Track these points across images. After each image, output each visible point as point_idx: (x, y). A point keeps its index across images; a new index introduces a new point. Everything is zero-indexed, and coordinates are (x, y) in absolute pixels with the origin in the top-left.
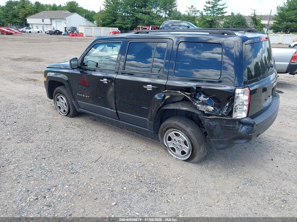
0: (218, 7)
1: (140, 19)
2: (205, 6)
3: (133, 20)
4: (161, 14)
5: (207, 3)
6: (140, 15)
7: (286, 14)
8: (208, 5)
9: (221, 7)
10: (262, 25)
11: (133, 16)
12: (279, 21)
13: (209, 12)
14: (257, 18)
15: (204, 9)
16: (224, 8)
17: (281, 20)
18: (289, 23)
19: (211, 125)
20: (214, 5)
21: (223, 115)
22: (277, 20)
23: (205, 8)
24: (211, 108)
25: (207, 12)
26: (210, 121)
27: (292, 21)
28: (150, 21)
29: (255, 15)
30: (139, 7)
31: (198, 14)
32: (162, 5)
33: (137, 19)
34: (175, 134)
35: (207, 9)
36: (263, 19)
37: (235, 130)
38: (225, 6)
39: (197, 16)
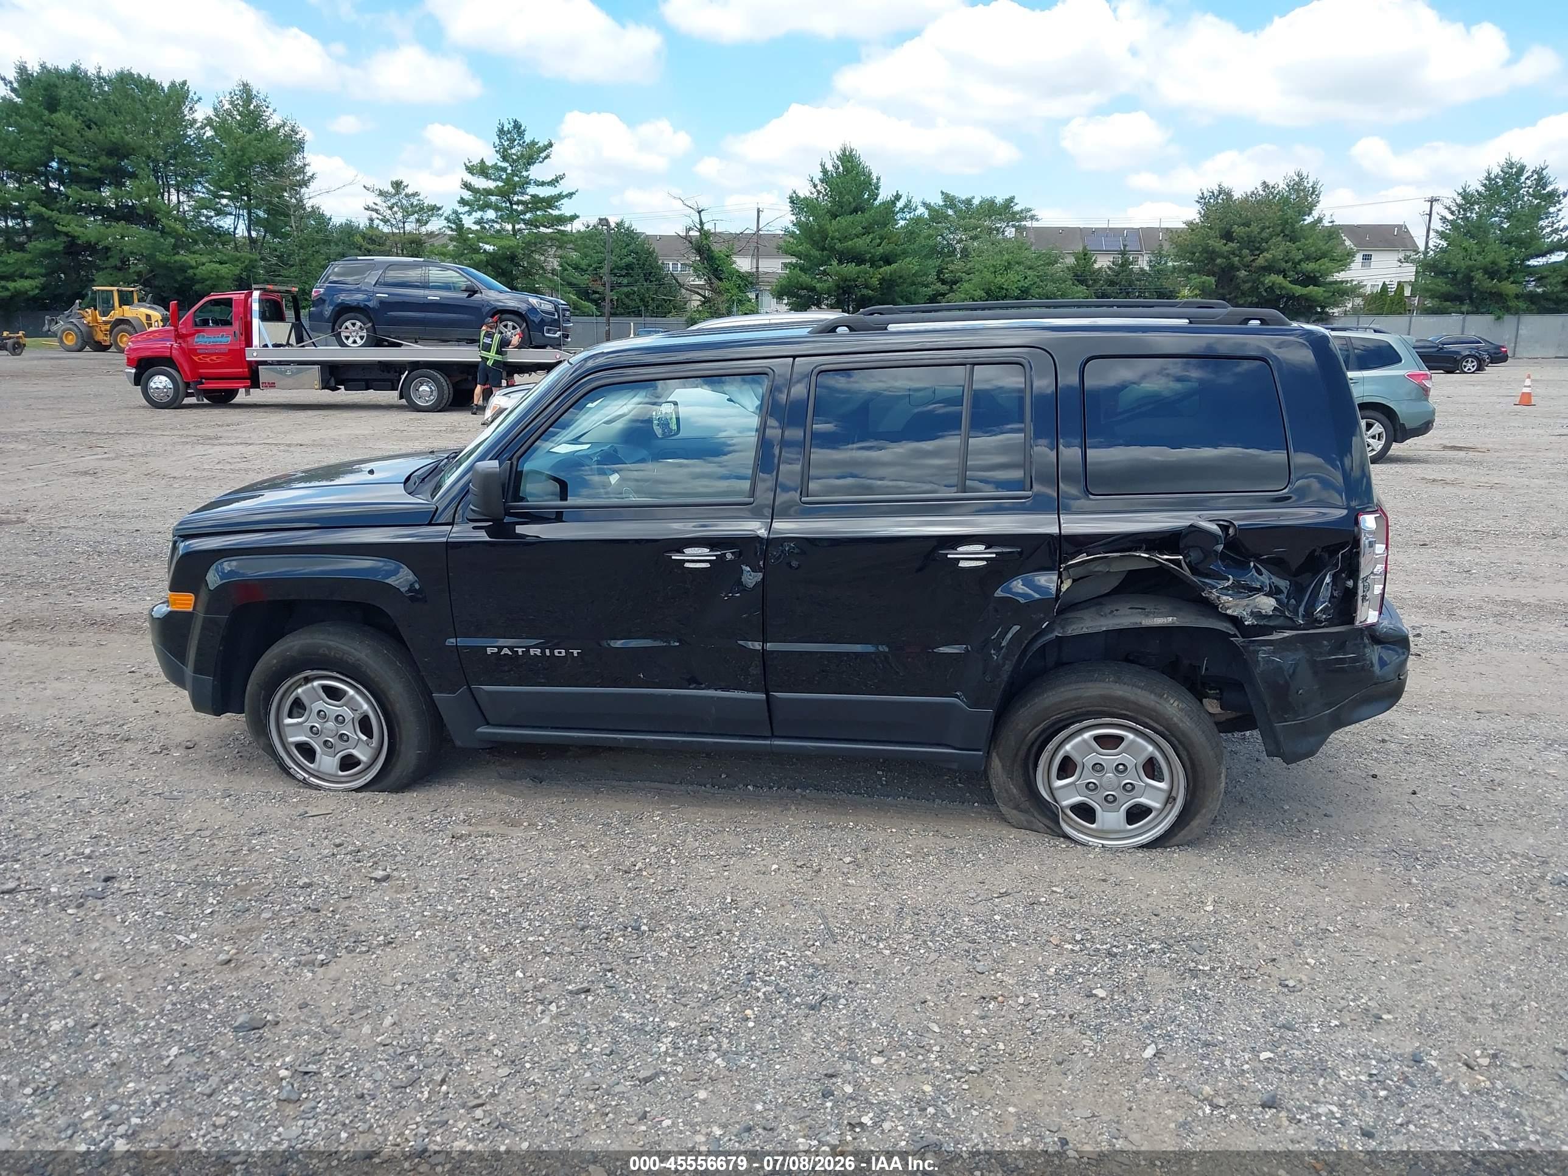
0: (532, 190)
1: (91, 248)
2: (467, 186)
3: (50, 254)
4: (227, 223)
5: (470, 170)
6: (90, 228)
7: (833, 227)
8: (480, 183)
9: (544, 192)
10: (742, 276)
11: (45, 227)
12: (807, 257)
13: (491, 214)
14: (715, 248)
15: (463, 202)
16: (560, 197)
17: (816, 253)
18: (850, 269)
19: (1279, 669)
20: (507, 181)
21: (1313, 622)
22: (798, 256)
23: (467, 195)
24: (1267, 604)
25: (478, 215)
26: (1274, 653)
27: (858, 259)
28: (161, 257)
29: (705, 234)
30: (75, 178)
31: (436, 225)
32: (223, 176)
33: (74, 247)
34: (1097, 739)
35: (478, 200)
36: (741, 252)
37: (1363, 668)
38: (563, 187)
39: (431, 235)
